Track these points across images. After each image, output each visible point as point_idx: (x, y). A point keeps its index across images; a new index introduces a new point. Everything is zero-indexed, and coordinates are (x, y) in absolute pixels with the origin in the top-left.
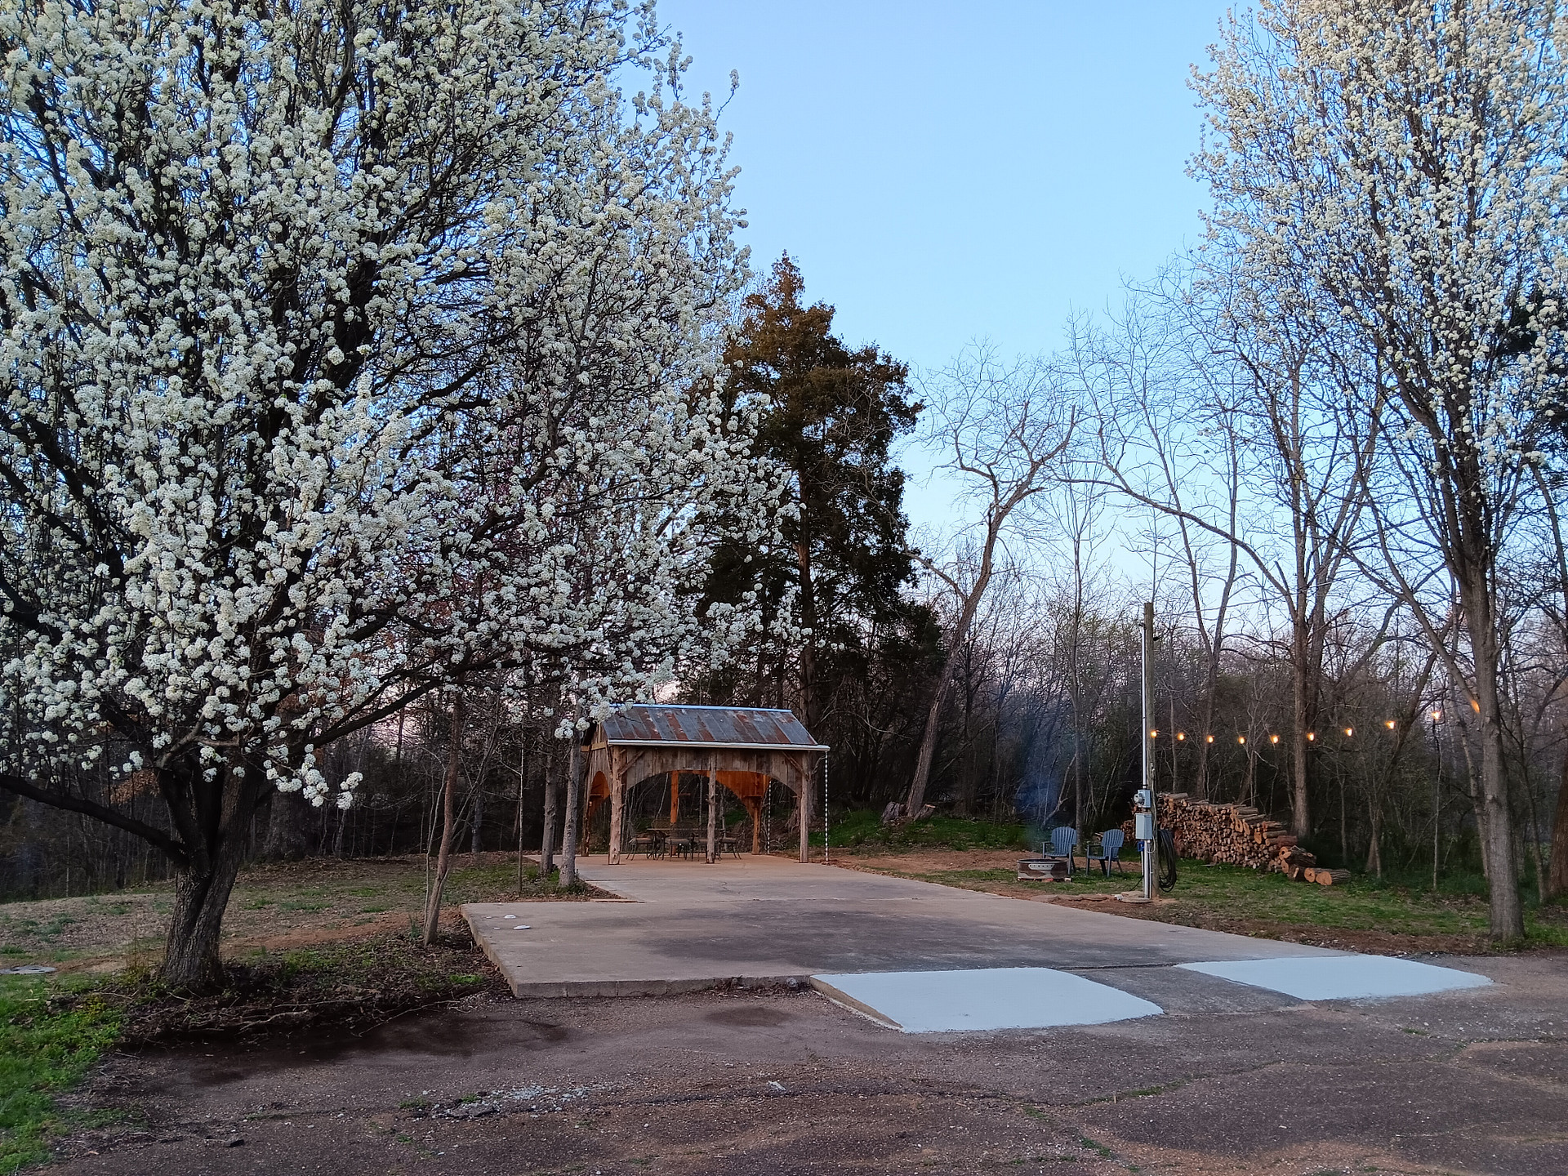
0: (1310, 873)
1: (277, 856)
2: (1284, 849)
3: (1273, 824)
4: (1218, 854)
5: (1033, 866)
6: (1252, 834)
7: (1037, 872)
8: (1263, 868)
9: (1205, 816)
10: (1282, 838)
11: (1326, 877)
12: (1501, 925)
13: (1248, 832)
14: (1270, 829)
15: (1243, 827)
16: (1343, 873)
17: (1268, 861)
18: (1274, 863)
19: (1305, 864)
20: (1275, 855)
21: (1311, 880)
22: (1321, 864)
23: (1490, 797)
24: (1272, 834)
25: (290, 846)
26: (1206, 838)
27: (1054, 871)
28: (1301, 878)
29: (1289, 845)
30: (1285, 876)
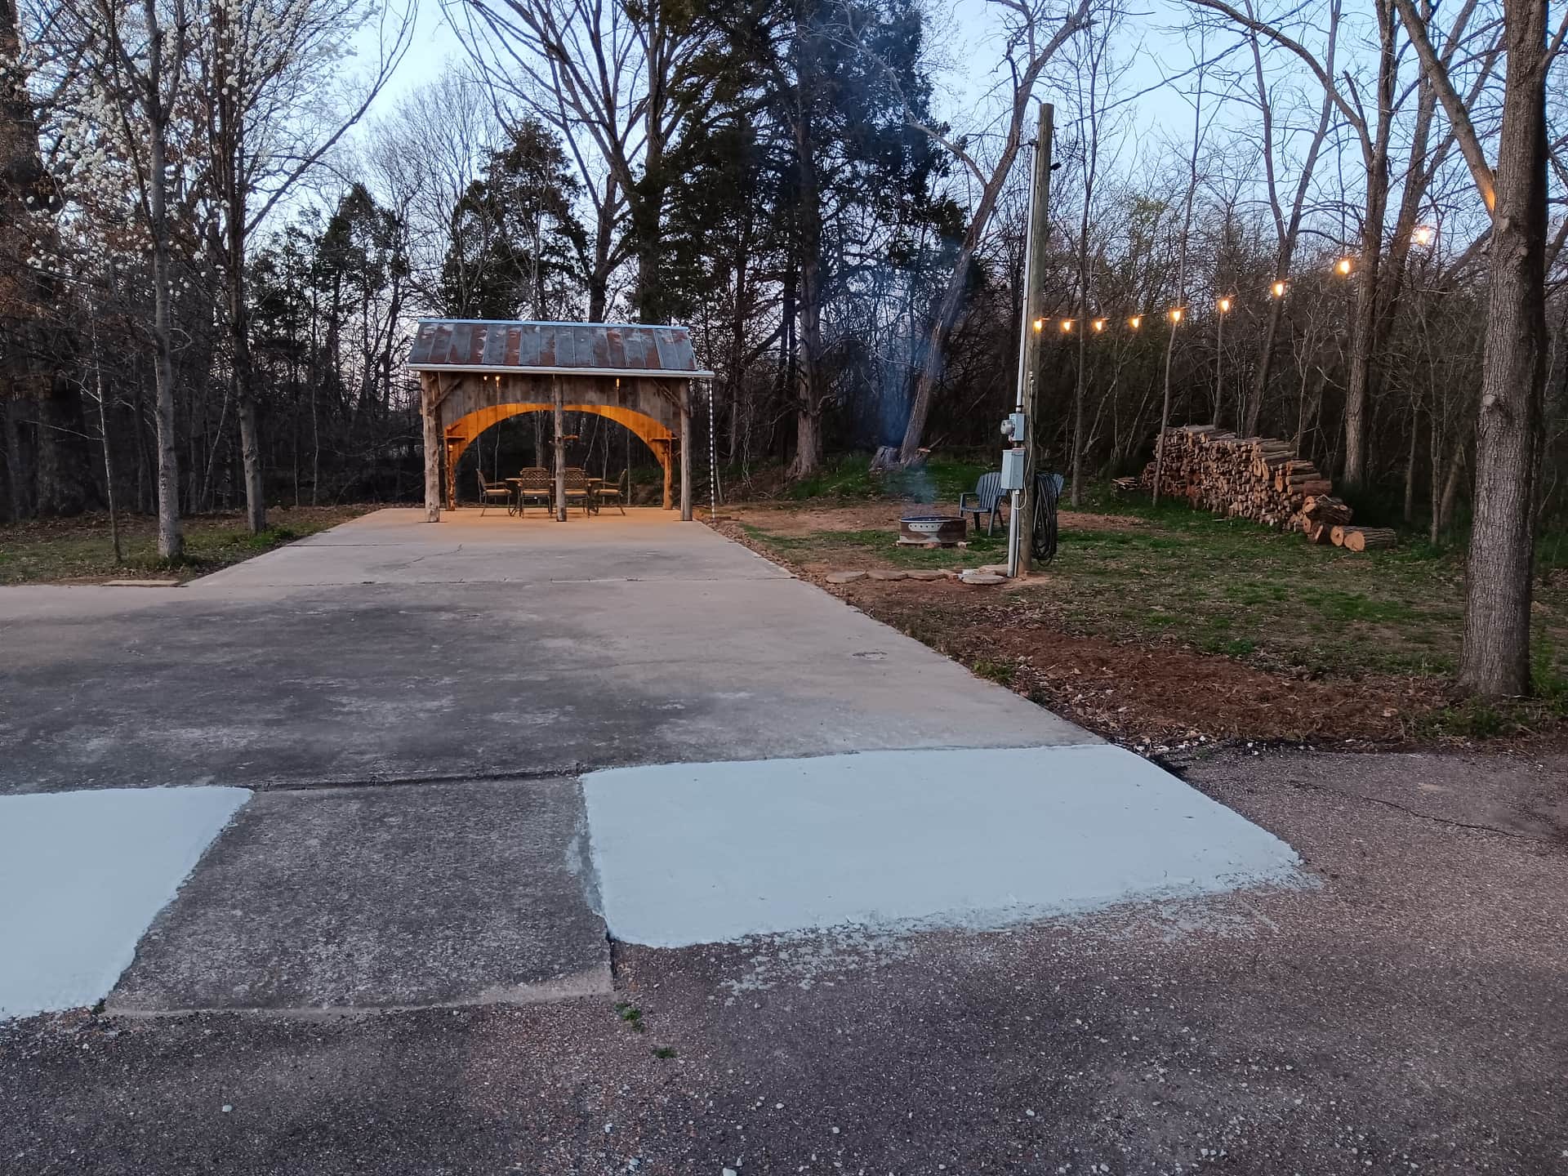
0: (1337, 532)
1: (50, 511)
2: (1310, 499)
3: (1300, 465)
4: (1235, 506)
5: (915, 527)
6: (1272, 479)
7: (918, 535)
8: (1279, 527)
9: (1224, 453)
10: (1308, 485)
11: (1357, 540)
12: (1478, 668)
13: (1266, 476)
14: (1295, 472)
15: (1261, 469)
16: (1388, 533)
17: (1289, 515)
18: (1295, 518)
19: (1334, 520)
20: (1297, 508)
21: (1338, 543)
22: (1357, 520)
23: (1488, 400)
24: (1298, 478)
25: (63, 499)
26: (1223, 484)
27: (942, 533)
28: (1325, 539)
29: (1315, 494)
30: (1306, 536)
